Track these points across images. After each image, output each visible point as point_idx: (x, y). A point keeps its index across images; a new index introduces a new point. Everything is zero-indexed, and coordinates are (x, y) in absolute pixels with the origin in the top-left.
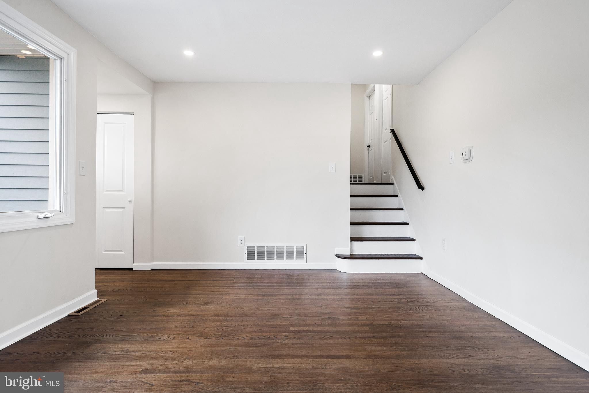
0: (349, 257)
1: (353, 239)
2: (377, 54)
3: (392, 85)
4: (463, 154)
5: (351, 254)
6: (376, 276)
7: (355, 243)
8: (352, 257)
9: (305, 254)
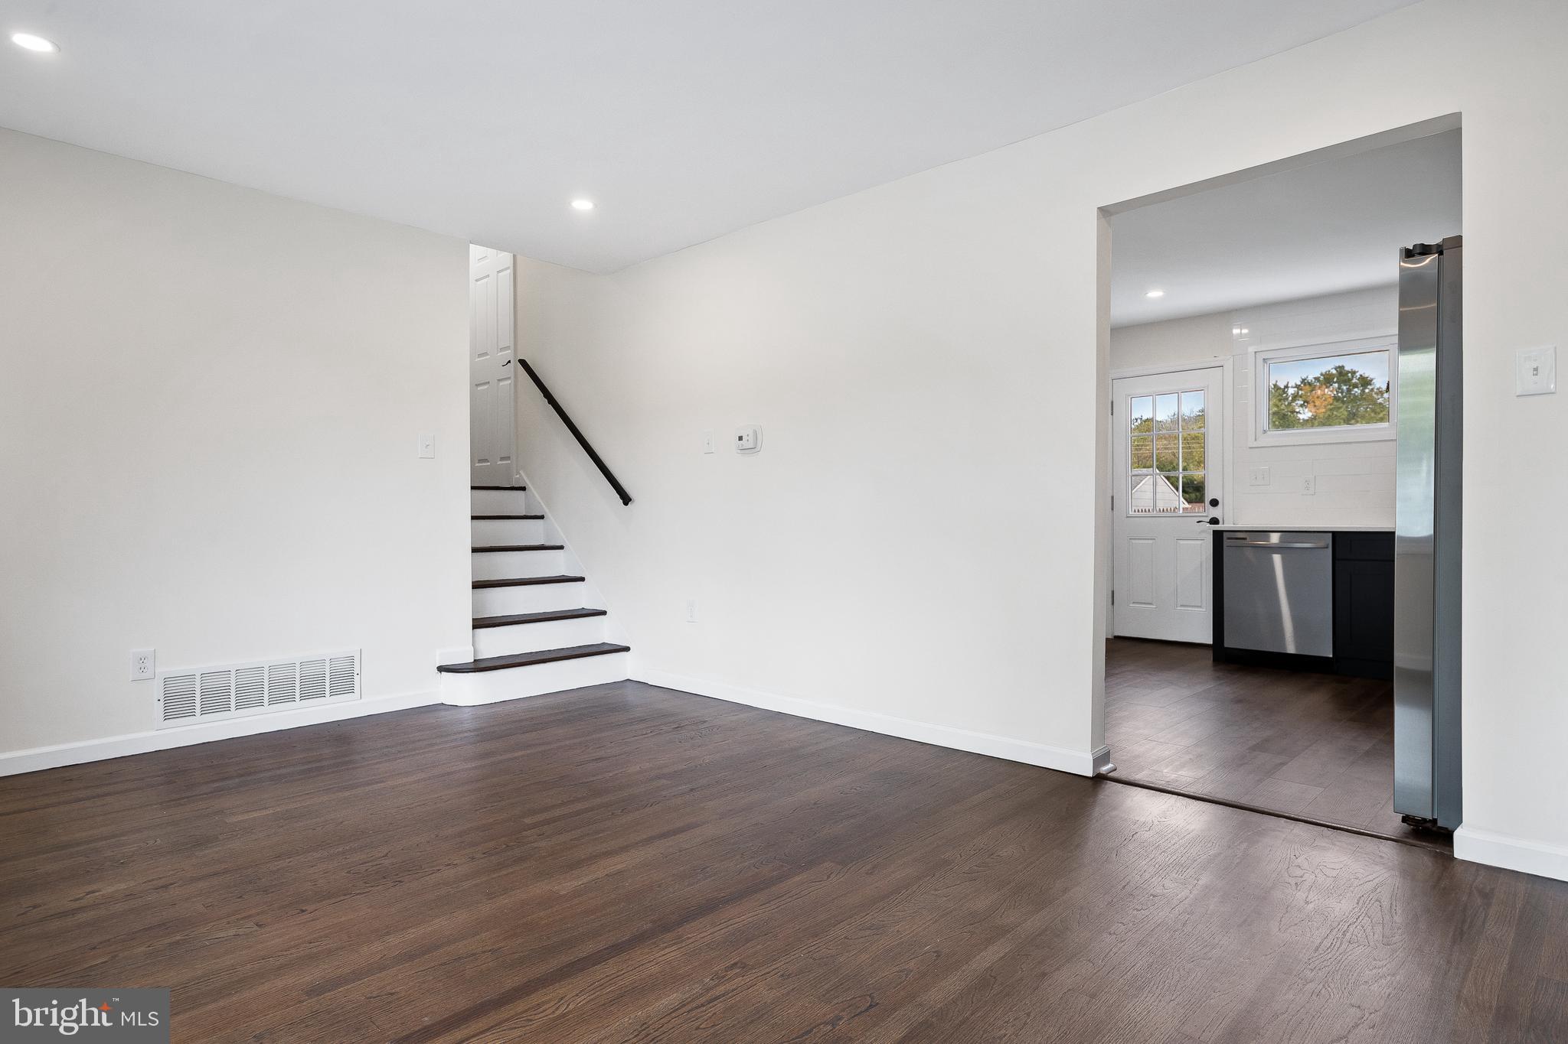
0: (472, 666)
1: (479, 624)
2: (582, 205)
3: (514, 256)
4: (740, 438)
5: (475, 660)
6: (541, 701)
7: (482, 632)
8: (479, 666)
9: (355, 675)
